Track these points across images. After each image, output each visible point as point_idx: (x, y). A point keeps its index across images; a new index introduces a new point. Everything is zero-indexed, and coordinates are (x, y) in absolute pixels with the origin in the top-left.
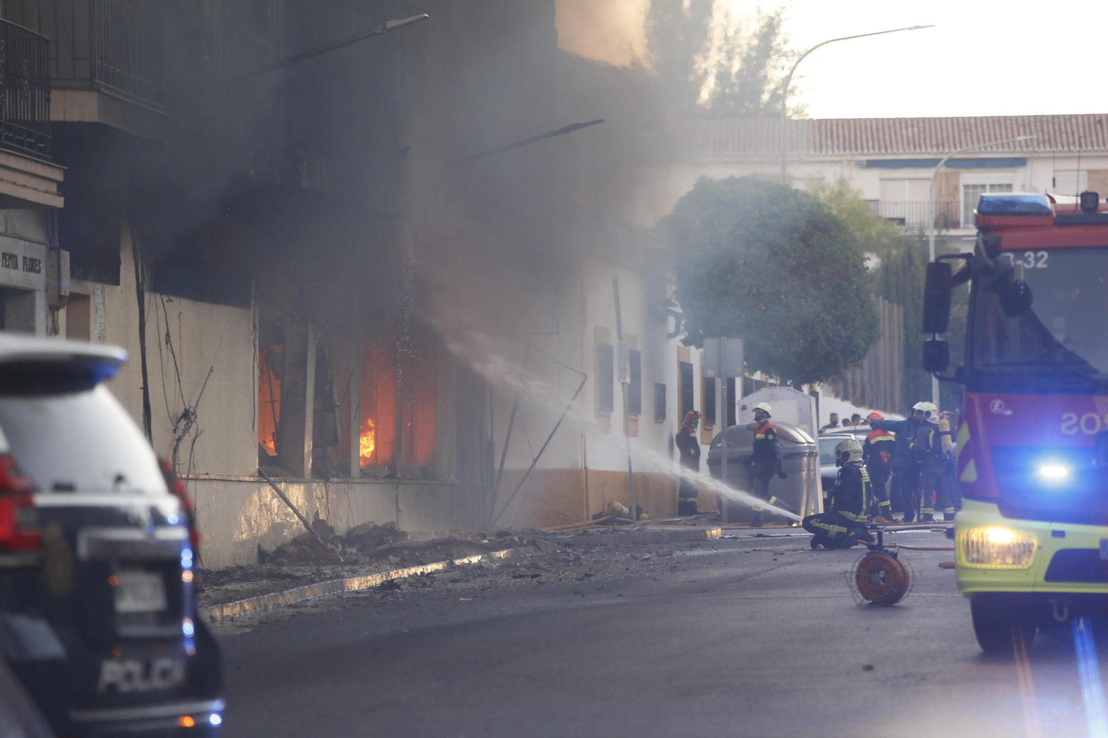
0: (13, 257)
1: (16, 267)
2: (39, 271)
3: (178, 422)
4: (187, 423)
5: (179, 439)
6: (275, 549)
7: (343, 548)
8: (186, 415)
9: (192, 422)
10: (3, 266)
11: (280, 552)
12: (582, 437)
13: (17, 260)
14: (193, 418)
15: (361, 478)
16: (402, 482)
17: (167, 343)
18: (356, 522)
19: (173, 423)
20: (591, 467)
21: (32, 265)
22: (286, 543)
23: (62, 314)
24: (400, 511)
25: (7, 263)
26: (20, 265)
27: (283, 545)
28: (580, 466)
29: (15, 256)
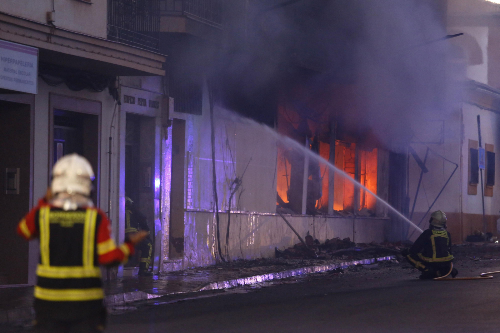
0: (144, 100)
1: (145, 105)
2: (158, 108)
3: (233, 184)
4: (237, 186)
5: (232, 194)
6: (284, 250)
7: (320, 250)
8: (237, 181)
9: (239, 185)
10: (138, 105)
11: (287, 251)
12: (460, 196)
13: (146, 101)
14: (240, 183)
15: (334, 215)
16: (357, 217)
17: (227, 144)
18: (331, 237)
19: (229, 185)
20: (465, 211)
21: (154, 104)
22: (291, 247)
23: (170, 129)
24: (355, 232)
25: (141, 103)
26: (148, 104)
27: (289, 248)
28: (459, 211)
29: (145, 100)
